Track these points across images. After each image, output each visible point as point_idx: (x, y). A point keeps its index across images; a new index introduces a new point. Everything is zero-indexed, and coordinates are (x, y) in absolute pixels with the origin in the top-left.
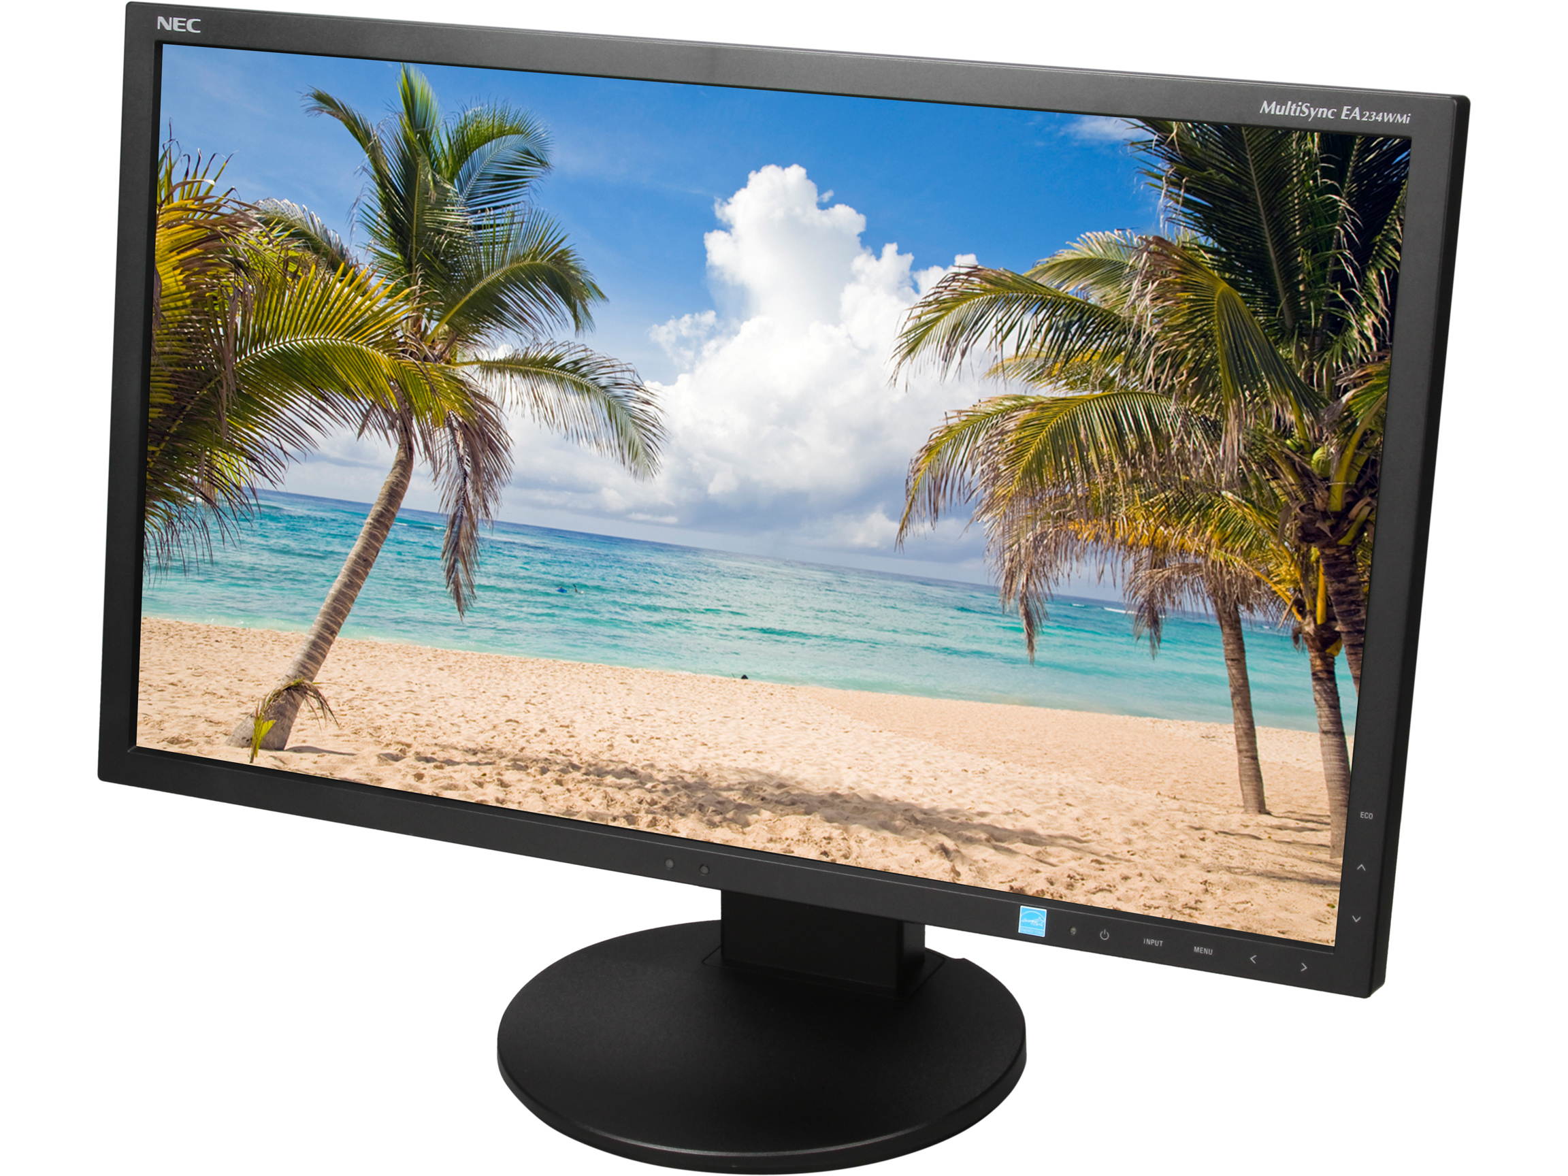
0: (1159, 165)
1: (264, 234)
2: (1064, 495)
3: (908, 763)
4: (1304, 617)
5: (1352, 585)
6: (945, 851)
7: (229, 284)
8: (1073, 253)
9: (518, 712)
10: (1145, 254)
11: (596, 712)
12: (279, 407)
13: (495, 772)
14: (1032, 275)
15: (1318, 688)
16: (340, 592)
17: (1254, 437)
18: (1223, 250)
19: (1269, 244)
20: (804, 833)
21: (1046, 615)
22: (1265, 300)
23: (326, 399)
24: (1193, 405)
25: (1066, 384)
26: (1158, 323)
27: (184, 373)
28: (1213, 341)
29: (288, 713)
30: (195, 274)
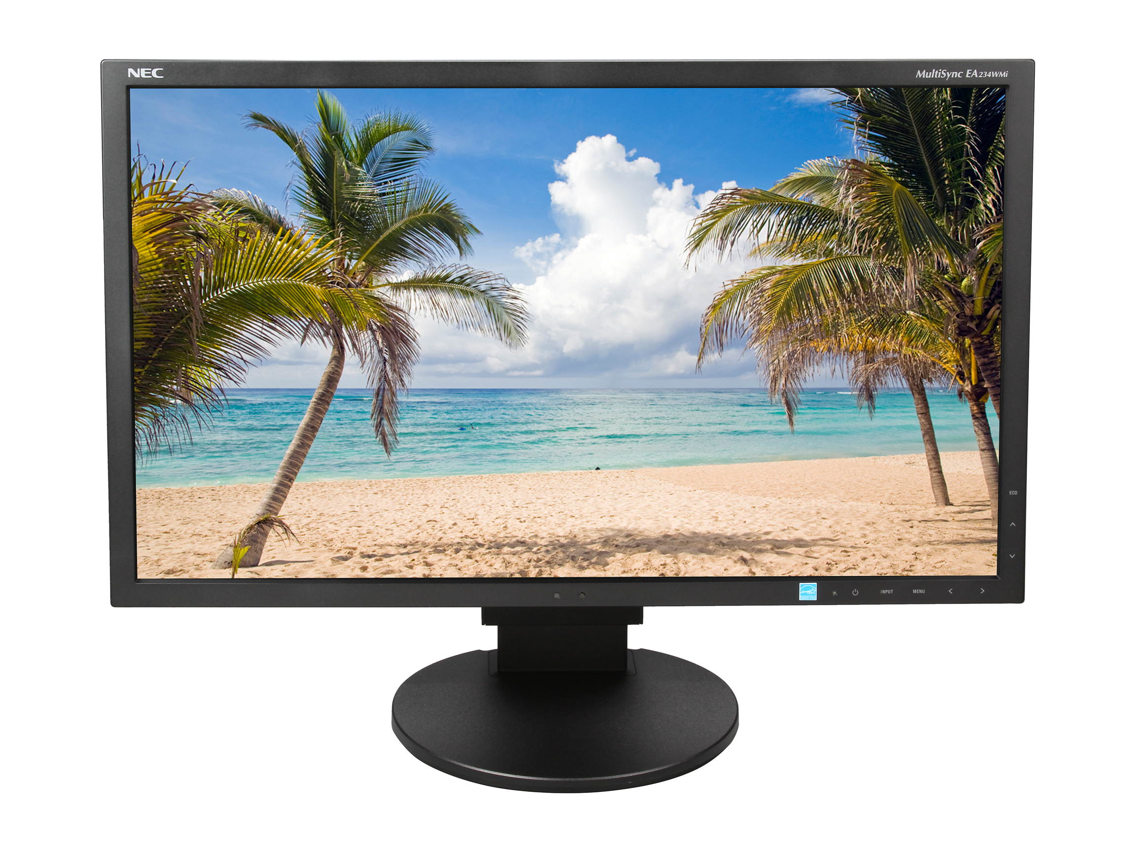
0: (851, 115)
1: (218, 213)
2: (806, 325)
3: (716, 508)
4: (964, 382)
5: (992, 358)
6: (744, 561)
7: (193, 250)
8: (799, 174)
9: (436, 514)
10: (846, 171)
11: (493, 506)
12: (238, 330)
13: (421, 557)
14: (774, 190)
15: (976, 424)
16: (295, 452)
17: (924, 275)
18: (896, 163)
19: (924, 158)
20: (647, 564)
21: (800, 402)
22: (924, 192)
23: (274, 321)
24: (884, 260)
25: (802, 256)
26: (858, 212)
27: (161, 315)
28: (894, 220)
29: (259, 540)
30: (165, 245)
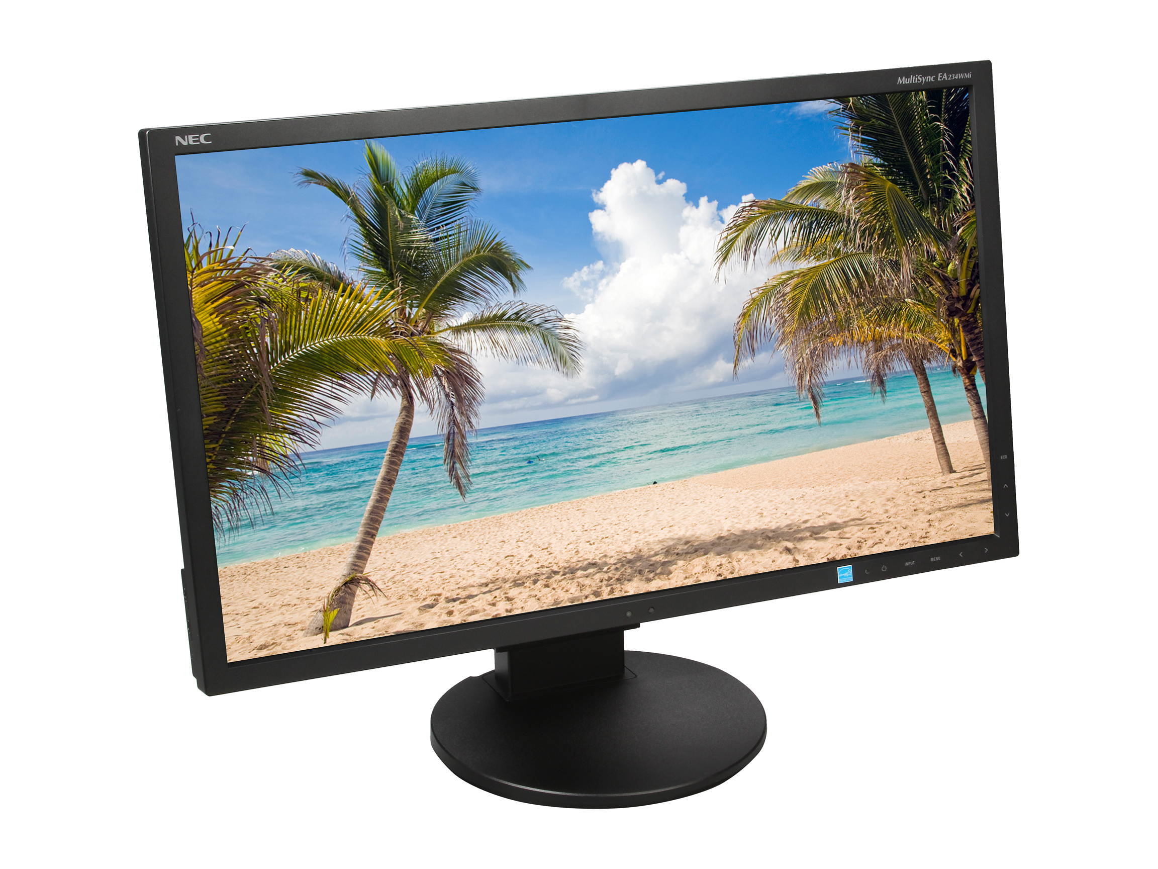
0: (846, 122)
1: (278, 275)
2: (823, 322)
3: (760, 505)
4: (956, 358)
5: (977, 334)
6: (788, 550)
7: (256, 316)
8: (807, 182)
9: (513, 549)
10: (846, 174)
11: (564, 533)
12: (309, 392)
13: (502, 593)
14: (787, 199)
15: (969, 395)
16: (374, 507)
17: (917, 264)
18: (886, 163)
19: (909, 156)
20: (706, 567)
21: (823, 395)
22: (911, 187)
23: (343, 379)
24: (883, 255)
25: (815, 258)
26: (858, 212)
27: (230, 386)
28: (888, 216)
29: (347, 601)
30: (228, 315)
